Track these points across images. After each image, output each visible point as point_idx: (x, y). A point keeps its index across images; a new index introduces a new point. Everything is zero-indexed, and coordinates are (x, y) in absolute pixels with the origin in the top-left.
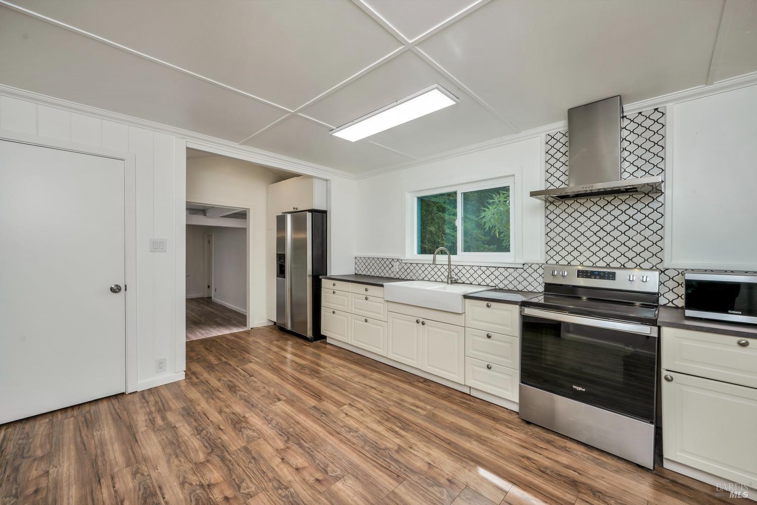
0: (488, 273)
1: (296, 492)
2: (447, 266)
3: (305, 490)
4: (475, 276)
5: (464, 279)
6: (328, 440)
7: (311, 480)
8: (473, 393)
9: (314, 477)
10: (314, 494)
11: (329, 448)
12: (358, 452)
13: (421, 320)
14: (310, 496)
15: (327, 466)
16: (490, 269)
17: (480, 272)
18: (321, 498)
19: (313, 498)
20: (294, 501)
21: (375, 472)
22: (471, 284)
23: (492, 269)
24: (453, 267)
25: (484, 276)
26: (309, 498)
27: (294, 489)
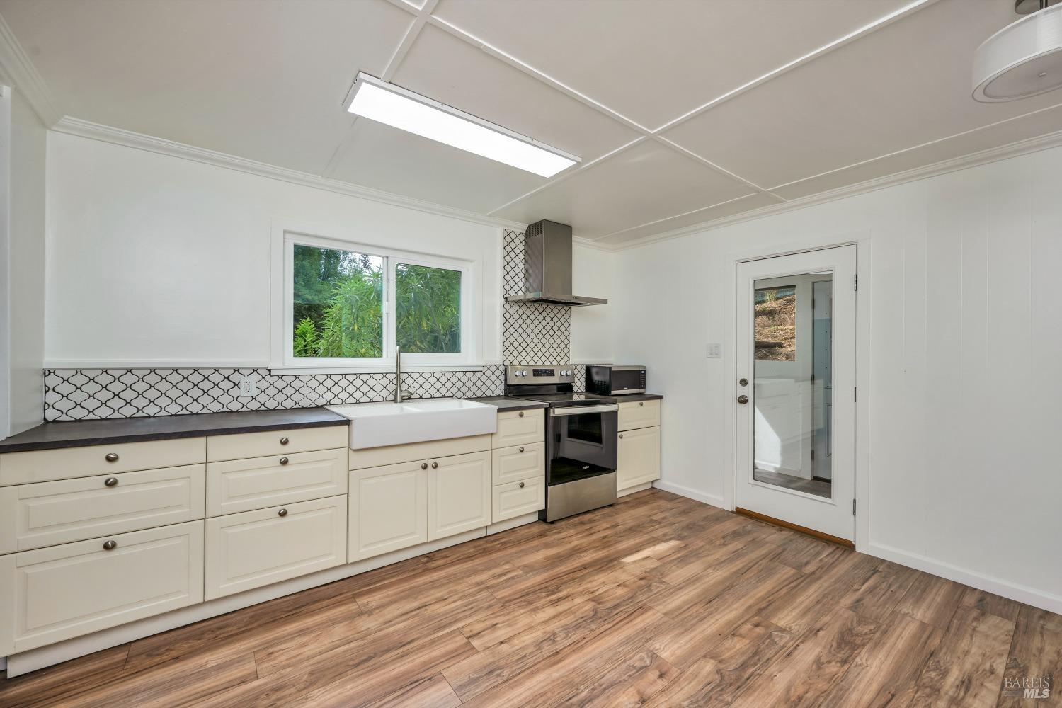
0: (443, 380)
1: (688, 699)
2: (395, 375)
3: (681, 689)
4: (427, 386)
5: (421, 392)
6: (576, 665)
7: (661, 684)
8: (490, 532)
9: (656, 681)
10: (686, 679)
11: (592, 664)
12: (602, 635)
13: (430, 463)
14: (690, 683)
15: (632, 667)
16: (446, 374)
17: (432, 380)
18: (690, 671)
19: (693, 680)
20: (702, 699)
21: (637, 624)
22: (421, 398)
23: (449, 375)
24: (403, 377)
25: (438, 385)
26: (693, 683)
27: (683, 701)
